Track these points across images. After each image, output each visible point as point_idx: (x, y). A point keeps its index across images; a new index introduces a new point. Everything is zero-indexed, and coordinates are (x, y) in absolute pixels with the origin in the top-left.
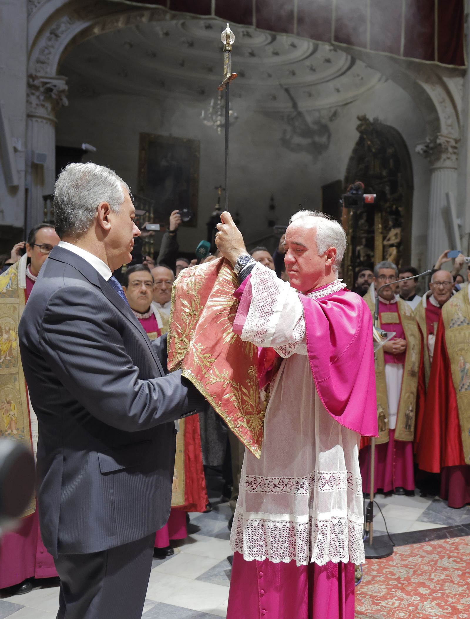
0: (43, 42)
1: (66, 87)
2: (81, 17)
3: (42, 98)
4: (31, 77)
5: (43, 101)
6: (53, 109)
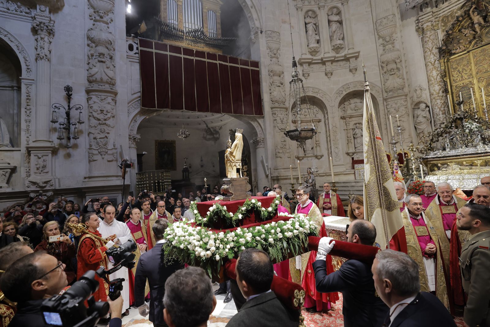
0: (132, 124)
1: (140, 137)
2: (143, 115)
3: (133, 141)
4: (129, 135)
6: (136, 144)
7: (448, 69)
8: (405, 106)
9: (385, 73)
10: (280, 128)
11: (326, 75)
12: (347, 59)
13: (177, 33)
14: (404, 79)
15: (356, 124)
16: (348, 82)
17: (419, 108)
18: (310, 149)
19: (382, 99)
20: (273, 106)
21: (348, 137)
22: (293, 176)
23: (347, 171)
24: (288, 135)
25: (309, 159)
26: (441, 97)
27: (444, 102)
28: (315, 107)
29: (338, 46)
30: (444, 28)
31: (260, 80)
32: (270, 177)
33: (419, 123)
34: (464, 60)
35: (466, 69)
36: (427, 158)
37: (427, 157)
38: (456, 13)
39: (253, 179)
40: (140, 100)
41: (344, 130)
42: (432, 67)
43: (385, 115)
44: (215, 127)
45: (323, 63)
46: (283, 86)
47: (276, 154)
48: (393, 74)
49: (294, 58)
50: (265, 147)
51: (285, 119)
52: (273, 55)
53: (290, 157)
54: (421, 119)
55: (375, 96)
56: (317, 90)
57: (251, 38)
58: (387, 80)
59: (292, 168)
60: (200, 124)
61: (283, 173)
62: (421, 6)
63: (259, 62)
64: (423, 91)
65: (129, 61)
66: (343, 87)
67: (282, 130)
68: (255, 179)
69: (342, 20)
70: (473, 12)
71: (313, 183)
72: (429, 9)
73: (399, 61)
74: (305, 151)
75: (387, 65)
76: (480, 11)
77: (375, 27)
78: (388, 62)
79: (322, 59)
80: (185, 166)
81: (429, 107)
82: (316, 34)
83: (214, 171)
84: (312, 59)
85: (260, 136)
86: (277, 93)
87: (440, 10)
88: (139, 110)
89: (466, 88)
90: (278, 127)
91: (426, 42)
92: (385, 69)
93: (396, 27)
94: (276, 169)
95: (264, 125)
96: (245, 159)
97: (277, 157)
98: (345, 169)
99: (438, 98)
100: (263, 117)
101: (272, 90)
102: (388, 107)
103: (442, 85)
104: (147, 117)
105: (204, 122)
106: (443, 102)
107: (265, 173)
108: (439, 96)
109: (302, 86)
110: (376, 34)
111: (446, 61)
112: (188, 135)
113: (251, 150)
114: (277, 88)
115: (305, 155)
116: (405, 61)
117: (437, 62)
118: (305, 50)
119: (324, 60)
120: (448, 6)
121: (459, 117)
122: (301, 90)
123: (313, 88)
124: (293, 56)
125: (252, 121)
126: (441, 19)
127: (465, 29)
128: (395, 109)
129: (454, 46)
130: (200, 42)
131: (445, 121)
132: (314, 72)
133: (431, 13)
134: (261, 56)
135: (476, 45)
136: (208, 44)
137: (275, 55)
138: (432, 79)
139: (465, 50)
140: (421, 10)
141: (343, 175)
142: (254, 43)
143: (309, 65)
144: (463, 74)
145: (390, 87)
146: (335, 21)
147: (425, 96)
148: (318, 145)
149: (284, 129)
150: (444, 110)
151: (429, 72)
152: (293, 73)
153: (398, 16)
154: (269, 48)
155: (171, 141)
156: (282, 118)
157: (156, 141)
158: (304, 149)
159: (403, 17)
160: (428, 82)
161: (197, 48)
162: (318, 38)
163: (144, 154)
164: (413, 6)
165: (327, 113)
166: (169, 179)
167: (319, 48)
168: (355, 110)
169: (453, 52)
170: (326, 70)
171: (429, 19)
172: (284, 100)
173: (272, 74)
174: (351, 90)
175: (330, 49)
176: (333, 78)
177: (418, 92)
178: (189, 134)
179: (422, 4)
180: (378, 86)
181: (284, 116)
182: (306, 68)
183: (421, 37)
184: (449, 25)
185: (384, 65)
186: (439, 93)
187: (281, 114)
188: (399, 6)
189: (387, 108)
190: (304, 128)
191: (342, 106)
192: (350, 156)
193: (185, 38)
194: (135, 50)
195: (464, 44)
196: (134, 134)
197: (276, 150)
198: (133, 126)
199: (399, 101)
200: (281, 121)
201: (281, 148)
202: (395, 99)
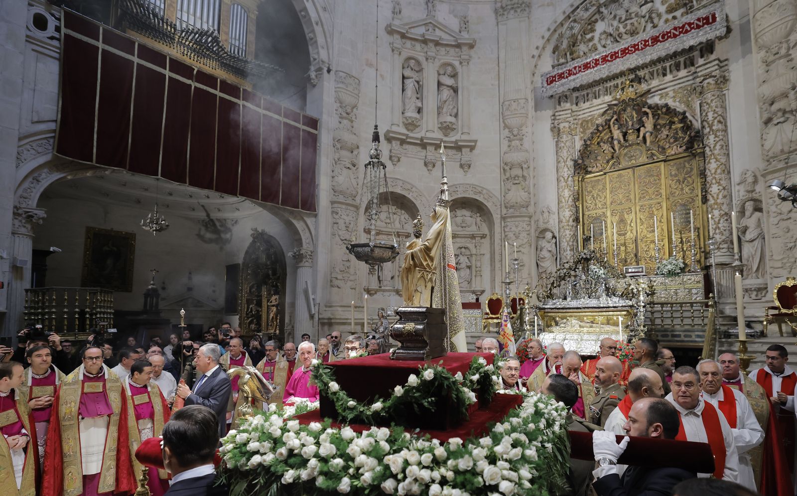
0: (26, 185)
1: (46, 216)
2: (58, 170)
3: (24, 221)
4: (15, 207)
5: (25, 223)
6: (32, 228)
7: (582, 190)
8: (528, 233)
9: (508, 179)
10: (343, 239)
11: (426, 164)
12: (458, 148)
13: (161, 25)
14: (529, 193)
15: (461, 248)
16: (456, 183)
17: (544, 238)
18: (390, 279)
19: (499, 216)
20: (335, 199)
22: (355, 319)
24: (353, 251)
25: (385, 294)
26: (570, 227)
27: (574, 234)
28: (403, 212)
29: (448, 126)
30: (582, 135)
31: (317, 151)
32: (317, 319)
33: (542, 258)
34: (600, 183)
35: (601, 195)
36: (545, 309)
37: (544, 306)
38: (597, 119)
39: (287, 320)
40: (54, 137)
42: (564, 184)
43: (501, 241)
44: (225, 220)
45: (424, 145)
46: (355, 168)
47: (331, 281)
48: (517, 183)
49: (376, 127)
50: (314, 266)
51: (353, 224)
52: (344, 115)
53: (355, 289)
54: (545, 253)
55: (491, 210)
56: (409, 187)
57: (309, 76)
58: (509, 190)
59: (356, 307)
60: (194, 210)
61: (340, 314)
62: (560, 98)
63: (319, 119)
64: (551, 215)
65: (33, 50)
67: (345, 242)
68: (290, 321)
69: (457, 87)
70: (614, 123)
71: (385, 333)
72: (568, 105)
73: (526, 166)
74: (380, 281)
75: (510, 169)
76: (621, 125)
77: (501, 110)
78: (513, 165)
79: (422, 139)
80: (153, 284)
81: (556, 238)
82: (418, 98)
84: (407, 136)
85: (306, 246)
86: (344, 179)
87: (580, 111)
88: (48, 157)
89: (598, 219)
90: (339, 236)
91: (560, 148)
92: (508, 175)
93: (527, 118)
94: (329, 305)
95: (316, 229)
96: (276, 284)
97: (332, 286)
99: (568, 227)
100: (316, 216)
101: (336, 172)
102: (506, 230)
103: (574, 211)
104: (69, 177)
105: (203, 206)
106: (572, 233)
107: (309, 310)
108: (568, 225)
109: (385, 174)
110: (501, 120)
111: (580, 179)
112: (164, 227)
113: (289, 270)
114: (345, 171)
115: (380, 287)
116: (534, 168)
117: (570, 179)
118: (398, 118)
119: (425, 141)
120: (589, 108)
121: (585, 257)
122: (382, 182)
123: (404, 182)
124: (375, 124)
125: (295, 218)
126: (580, 122)
127: (604, 143)
128: (514, 234)
129: (591, 162)
130: (209, 57)
132: (408, 157)
133: (570, 111)
134: (324, 110)
135: (612, 167)
136: (226, 64)
137: (347, 113)
138: (563, 200)
139: (601, 171)
140: (560, 104)
142: (314, 86)
143: (401, 144)
144: (597, 201)
145: (511, 202)
146: (448, 86)
147: (553, 223)
149: (348, 240)
150: (572, 245)
151: (561, 190)
152: (372, 151)
153: (531, 104)
154: (339, 101)
155: (127, 233)
156: (347, 222)
157: (89, 229)
158: (379, 277)
159: (538, 107)
160: (559, 204)
161: (201, 65)
162: (420, 105)
163: (52, 252)
164: (551, 94)
166: (110, 308)
167: (419, 120)
168: (462, 227)
169: (589, 169)
170: (426, 157)
171: (567, 118)
172: (354, 193)
173: (338, 146)
174: (460, 196)
175: (437, 126)
176: (435, 172)
177: (546, 214)
178: (167, 226)
179: (560, 95)
180: (496, 197)
181: (352, 219)
182: (396, 148)
183: (556, 140)
184: (589, 132)
185: (507, 168)
186: (569, 221)
187: (346, 216)
188: (534, 90)
189: (504, 230)
190: (380, 243)
193: (177, 39)
194: (51, 30)
195: (601, 162)
196: (29, 207)
197: (331, 274)
198: (29, 190)
199: (521, 223)
200: (346, 227)
201: (341, 271)
202: (515, 219)
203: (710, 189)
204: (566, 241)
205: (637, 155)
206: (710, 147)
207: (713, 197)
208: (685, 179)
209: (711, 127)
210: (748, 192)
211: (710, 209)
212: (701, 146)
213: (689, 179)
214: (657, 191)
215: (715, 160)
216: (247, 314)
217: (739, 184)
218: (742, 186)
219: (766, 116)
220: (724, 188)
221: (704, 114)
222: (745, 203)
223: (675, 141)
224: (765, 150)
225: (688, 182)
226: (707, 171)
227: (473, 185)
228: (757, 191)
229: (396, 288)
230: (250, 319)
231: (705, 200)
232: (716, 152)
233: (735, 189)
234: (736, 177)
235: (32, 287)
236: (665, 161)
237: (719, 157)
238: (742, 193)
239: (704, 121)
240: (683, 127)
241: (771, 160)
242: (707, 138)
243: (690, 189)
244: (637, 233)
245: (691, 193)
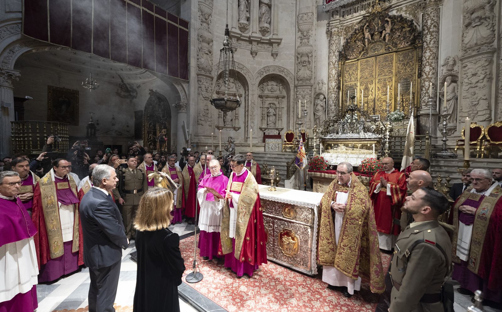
0: (5, 54)
1: (20, 75)
5: (7, 80)
6: (12, 83)
7: (343, 70)
8: (310, 95)
9: (299, 63)
10: (204, 96)
11: (252, 53)
12: (270, 43)
14: (312, 72)
15: (270, 104)
16: (269, 65)
17: (319, 98)
18: (230, 121)
19: (293, 85)
20: (199, 73)
21: (262, 114)
23: (259, 143)
25: (227, 129)
27: (337, 96)
28: (238, 82)
29: (265, 29)
30: (345, 36)
31: (189, 43)
32: (190, 143)
33: (317, 110)
34: (354, 66)
35: (354, 73)
36: (325, 139)
37: (325, 137)
38: (355, 26)
39: (172, 144)
40: (21, 23)
41: (260, 107)
42: (333, 66)
43: (294, 100)
44: (133, 84)
45: (250, 41)
46: (211, 54)
47: (198, 121)
48: (304, 66)
49: (227, 26)
50: (188, 112)
51: (210, 88)
52: (204, 20)
53: (211, 126)
54: (319, 107)
55: (289, 82)
56: (241, 67)
58: (300, 70)
61: (204, 140)
62: (333, 12)
63: (189, 22)
64: (324, 85)
66: (264, 68)
67: (206, 98)
68: (174, 144)
69: (271, 4)
70: (366, 28)
71: (233, 151)
72: (338, 17)
73: (310, 55)
74: (224, 122)
75: (301, 57)
76: (370, 29)
77: (297, 20)
78: (303, 55)
79: (249, 37)
80: (92, 121)
81: (326, 99)
82: (247, 11)
83: (128, 132)
84: (241, 35)
85: (183, 101)
86: (204, 60)
87: (345, 20)
88: (19, 37)
89: (353, 88)
90: (202, 95)
91: (332, 44)
92: (299, 60)
93: (313, 25)
94: (197, 135)
95: (189, 90)
97: (198, 124)
98: (257, 142)
99: (333, 92)
100: (188, 82)
101: (200, 57)
102: (297, 93)
103: (337, 83)
104: (34, 51)
106: (336, 96)
107: (186, 138)
108: (334, 91)
110: (297, 26)
111: (342, 64)
113: (173, 114)
114: (205, 56)
115: (225, 125)
116: (315, 57)
117: (336, 63)
118: (236, 24)
119: (251, 38)
120: (350, 19)
123: (239, 64)
125: (176, 84)
126: (344, 28)
127: (359, 41)
128: (302, 96)
129: (350, 53)
131: (335, 112)
132: (241, 48)
133: (339, 21)
134: (192, 16)
135: (363, 56)
137: (206, 19)
138: (332, 76)
139: (356, 58)
140: (333, 16)
141: (255, 147)
143: (238, 40)
144: (352, 77)
145: (301, 77)
146: (265, 4)
147: (325, 89)
148: (237, 118)
149: (208, 98)
150: (336, 103)
151: (330, 70)
152: (225, 41)
153: (315, 16)
154: (200, 10)
155: (73, 90)
156: (207, 86)
157: (49, 87)
158: (224, 120)
159: (319, 18)
160: (328, 78)
162: (248, 15)
163: (28, 99)
164: (328, 10)
165: (248, 89)
166: (67, 134)
167: (248, 26)
168: (271, 92)
169: (348, 57)
170: (252, 48)
171: (337, 25)
172: (210, 69)
173: (201, 39)
174: (271, 73)
175: (258, 29)
176: (257, 58)
177: (321, 85)
179: (334, 10)
180: (292, 74)
181: (209, 85)
182: (235, 43)
183: (329, 39)
184: (349, 34)
185: (299, 56)
186: (334, 89)
187: (205, 83)
188: (317, 7)
189: (296, 94)
190: (230, 99)
191: (261, 86)
192: (262, 131)
195: (356, 53)
196: (8, 69)
197: (198, 117)
198: (8, 58)
199: (306, 90)
200: (206, 90)
201: (203, 116)
202: (303, 87)
203: (424, 69)
204: (332, 100)
205: (379, 48)
206: (427, 43)
207: (426, 74)
208: (408, 63)
209: (428, 29)
210: (449, 70)
211: (423, 81)
212: (421, 42)
213: (411, 63)
214: (390, 71)
215: (429, 51)
216: (148, 140)
217: (443, 66)
218: (445, 67)
219: (467, 21)
220: (433, 68)
221: (425, 21)
222: (446, 77)
223: (403, 39)
224: (464, 43)
225: (410, 65)
226: (424, 57)
227: (279, 66)
228: (455, 70)
229: (233, 126)
230: (150, 143)
231: (420, 75)
232: (430, 46)
233: (440, 69)
234: (441, 61)
235: (16, 120)
236: (396, 52)
237: (432, 49)
238: (445, 71)
239: (424, 26)
240: (410, 30)
241: (468, 50)
242: (426, 37)
243: (410, 69)
244: (375, 96)
245: (411, 72)
